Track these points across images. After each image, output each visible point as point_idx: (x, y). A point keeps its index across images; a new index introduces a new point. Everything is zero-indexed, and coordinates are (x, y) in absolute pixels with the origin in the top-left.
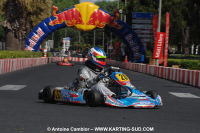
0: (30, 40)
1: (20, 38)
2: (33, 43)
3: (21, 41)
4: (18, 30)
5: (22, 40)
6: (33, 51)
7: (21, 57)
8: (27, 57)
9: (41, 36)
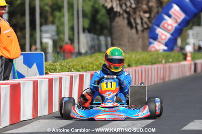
0: (159, 31)
1: (139, 28)
2: (164, 34)
3: (140, 32)
4: (135, 12)
5: (143, 31)
6: (164, 50)
7: (141, 64)
8: (152, 64)
9: (179, 21)
